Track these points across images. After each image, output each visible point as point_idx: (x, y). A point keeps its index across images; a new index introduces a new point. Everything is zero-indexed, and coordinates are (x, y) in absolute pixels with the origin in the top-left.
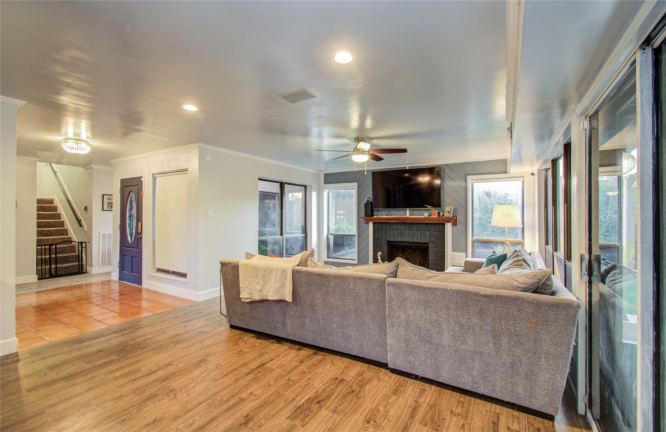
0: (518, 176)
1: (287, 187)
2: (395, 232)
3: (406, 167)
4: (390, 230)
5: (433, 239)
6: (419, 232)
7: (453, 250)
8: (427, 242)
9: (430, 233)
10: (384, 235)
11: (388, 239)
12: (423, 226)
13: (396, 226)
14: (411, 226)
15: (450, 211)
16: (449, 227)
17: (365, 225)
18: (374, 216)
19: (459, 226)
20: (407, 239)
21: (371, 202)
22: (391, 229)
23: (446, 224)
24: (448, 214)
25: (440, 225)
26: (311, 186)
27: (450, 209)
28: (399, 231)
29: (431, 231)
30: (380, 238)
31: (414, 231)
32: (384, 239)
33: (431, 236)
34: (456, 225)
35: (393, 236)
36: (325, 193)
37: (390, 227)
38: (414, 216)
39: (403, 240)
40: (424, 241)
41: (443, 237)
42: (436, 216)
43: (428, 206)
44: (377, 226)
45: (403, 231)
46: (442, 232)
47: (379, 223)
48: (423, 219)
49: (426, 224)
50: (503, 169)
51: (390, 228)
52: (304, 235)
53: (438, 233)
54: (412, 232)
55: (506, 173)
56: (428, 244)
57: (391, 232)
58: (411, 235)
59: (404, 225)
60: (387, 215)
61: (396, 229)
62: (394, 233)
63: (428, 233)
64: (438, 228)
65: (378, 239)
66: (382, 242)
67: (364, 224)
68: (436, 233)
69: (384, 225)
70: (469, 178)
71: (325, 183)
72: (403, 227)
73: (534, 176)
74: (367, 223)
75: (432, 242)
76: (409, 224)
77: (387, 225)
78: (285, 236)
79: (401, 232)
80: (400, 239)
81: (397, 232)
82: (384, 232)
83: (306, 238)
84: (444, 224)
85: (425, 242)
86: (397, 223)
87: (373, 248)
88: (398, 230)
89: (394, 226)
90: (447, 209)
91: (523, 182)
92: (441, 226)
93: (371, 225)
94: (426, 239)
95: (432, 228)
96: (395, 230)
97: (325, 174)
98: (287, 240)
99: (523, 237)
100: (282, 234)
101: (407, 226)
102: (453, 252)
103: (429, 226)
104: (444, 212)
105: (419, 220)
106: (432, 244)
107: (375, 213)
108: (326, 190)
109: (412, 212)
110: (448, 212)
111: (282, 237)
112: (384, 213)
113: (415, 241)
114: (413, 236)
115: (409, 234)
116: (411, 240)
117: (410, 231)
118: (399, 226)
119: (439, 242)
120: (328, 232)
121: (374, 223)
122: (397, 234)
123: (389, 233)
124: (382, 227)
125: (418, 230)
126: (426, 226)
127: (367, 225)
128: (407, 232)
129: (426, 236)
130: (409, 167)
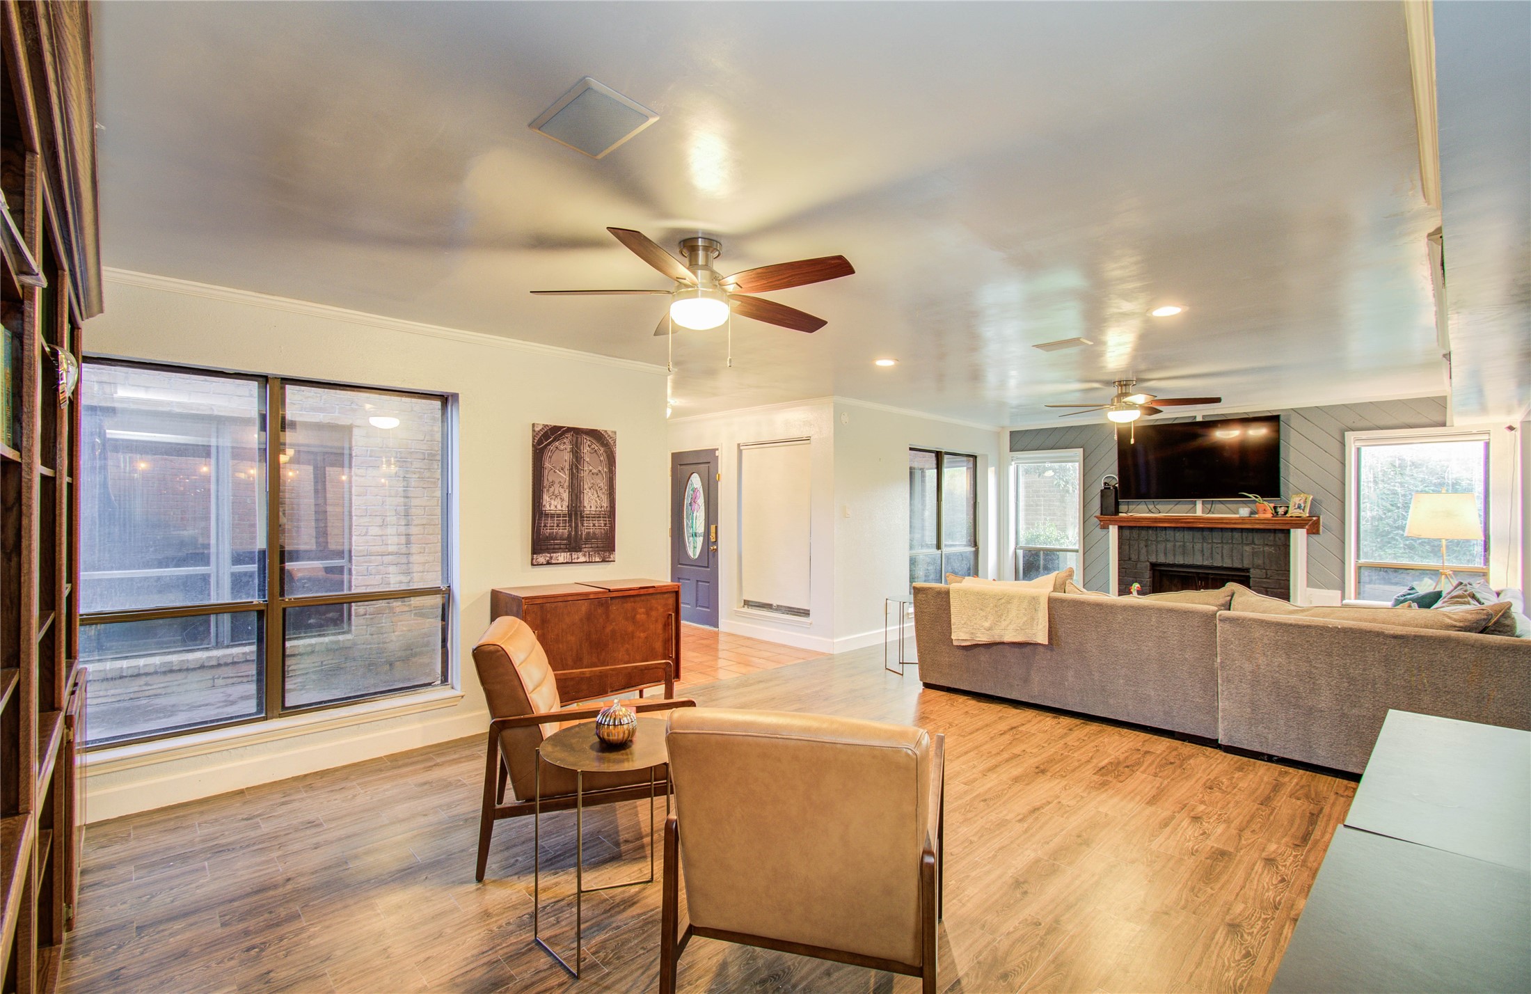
0: (1474, 431)
1: (946, 458)
2: (1170, 545)
3: (1195, 417)
4: (1157, 542)
5: (1259, 562)
6: (1227, 547)
7: (1310, 583)
8: (1246, 565)
9: (1253, 548)
10: (1144, 551)
11: (1153, 559)
12: (1237, 535)
13: (1170, 533)
14: (1206, 533)
15: (1303, 505)
16: (1299, 538)
17: (1099, 532)
18: (1120, 514)
19: (1324, 537)
20: (1198, 561)
21: (1115, 488)
22: (1159, 539)
23: (1292, 531)
24: (1298, 510)
25: (1279, 535)
26: (985, 456)
27: (1302, 501)
28: (1178, 544)
29: (1255, 544)
30: (1134, 557)
31: (1215, 545)
32: (1142, 558)
33: (1254, 554)
34: (1317, 532)
35: (1165, 554)
36: (1012, 469)
37: (1156, 535)
38: (1213, 513)
39: (1189, 561)
40: (1237, 565)
41: (1286, 557)
42: (1269, 515)
43: (1250, 495)
44: (1127, 532)
46: (1282, 548)
47: (1131, 528)
48: (1237, 521)
49: (1242, 530)
50: (1438, 418)
51: (1157, 538)
52: (973, 549)
53: (1272, 550)
54: (1210, 546)
55: (1444, 424)
56: (1249, 572)
57: (1161, 547)
58: (1207, 553)
59: (1191, 533)
60: (1150, 511)
61: (1172, 539)
62: (1166, 547)
63: (1247, 548)
64: (1272, 538)
65: (1130, 559)
66: (1138, 566)
67: (1098, 530)
68: (1266, 548)
69: (1144, 533)
70: (1350, 436)
71: (1011, 450)
72: (1188, 535)
73: (1513, 432)
74: (1105, 527)
75: (1258, 567)
76: (1202, 529)
77: (1150, 531)
78: (945, 550)
79: (1184, 546)
80: (1180, 560)
81: (1175, 546)
82: (1142, 544)
83: (976, 553)
84: (1287, 532)
85: (1240, 566)
86: (1175, 528)
87: (1119, 576)
88: (1175, 541)
89: (1166, 535)
90: (1295, 500)
91: (1487, 445)
93: (1113, 531)
94: (1242, 560)
95: (1258, 538)
96: (1167, 541)
97: (1012, 433)
98: (948, 557)
99: (1486, 561)
100: (939, 547)
101: (1198, 534)
102: (1309, 589)
103: (1250, 534)
104: (1288, 507)
105: (1226, 523)
106: (1257, 570)
107: (1123, 508)
108: (1013, 463)
109: (1209, 506)
110: (1299, 507)
111: (939, 552)
112: (1143, 507)
113: (1218, 564)
114: (1212, 553)
115: (1202, 551)
116: (1206, 563)
117: (1205, 544)
118: (1179, 535)
119: (1274, 567)
120: (1017, 543)
121: (1120, 528)
122: (1174, 550)
123: (1154, 546)
124: (1139, 535)
125: (1222, 542)
126: (1245, 534)
127: (1104, 532)
128: (1198, 546)
129: (1242, 555)
130: (1204, 416)
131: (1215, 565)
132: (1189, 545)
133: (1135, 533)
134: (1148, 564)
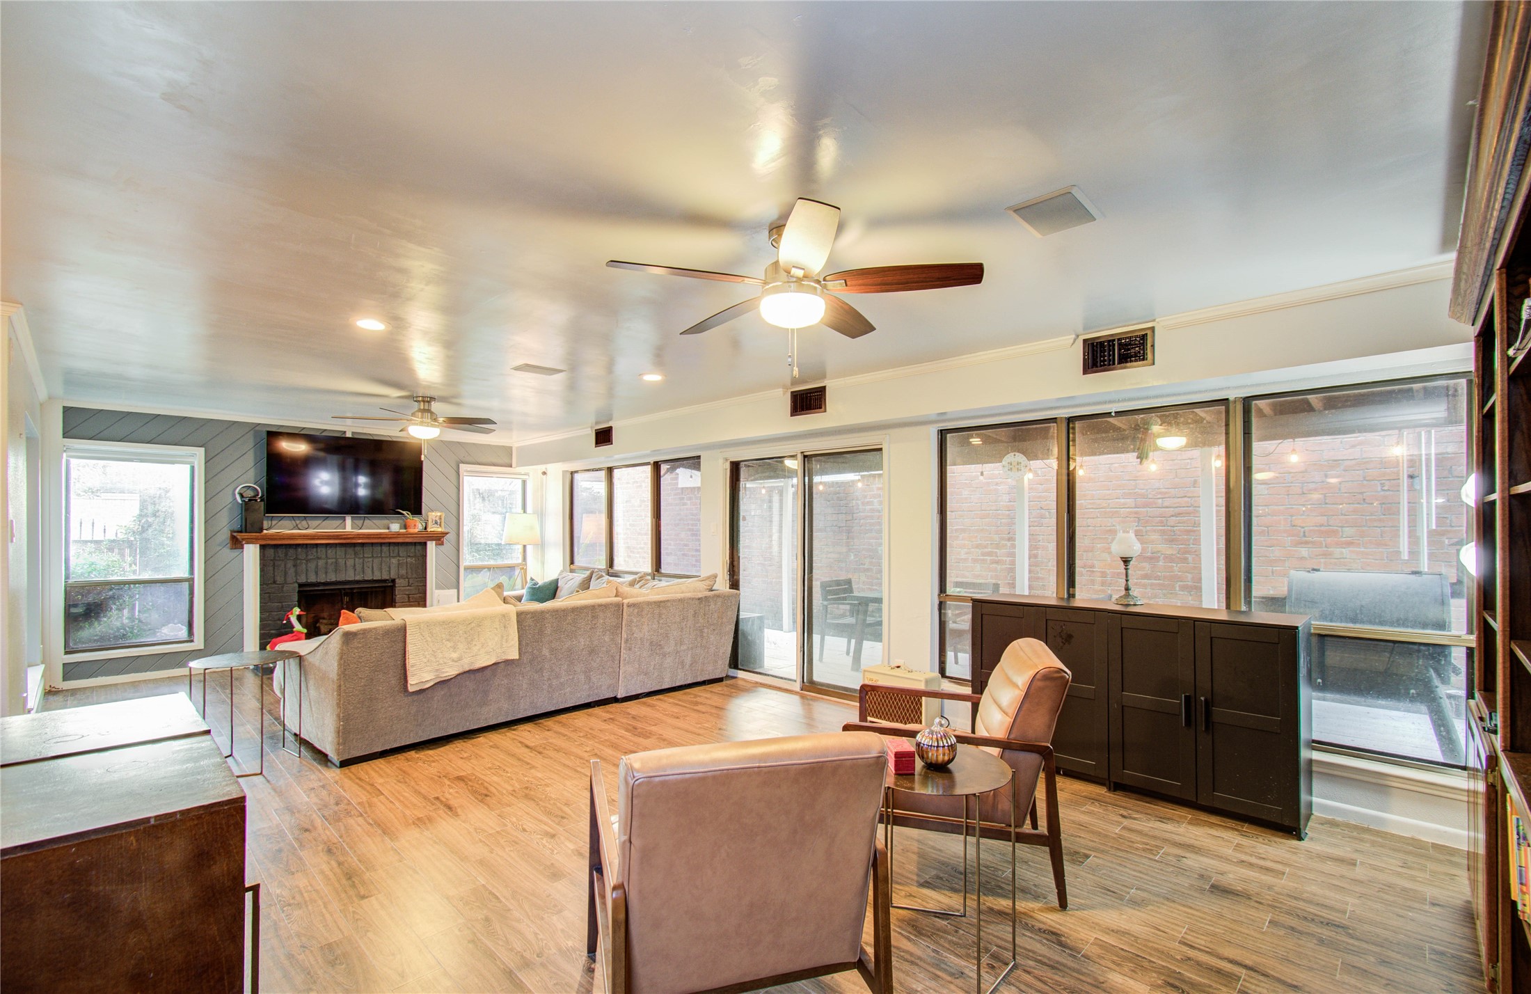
2: (321, 563)
3: (345, 432)
4: (308, 561)
5: (403, 572)
6: (376, 561)
7: (439, 587)
8: (393, 577)
9: (399, 560)
10: (291, 571)
11: (302, 579)
12: (385, 549)
13: (322, 551)
14: (358, 548)
15: (439, 521)
16: (431, 546)
17: (228, 553)
18: (260, 532)
19: (448, 547)
20: (350, 576)
21: (258, 499)
22: (310, 557)
23: (429, 543)
24: (432, 526)
25: (417, 546)
27: (437, 518)
28: (330, 561)
29: (400, 557)
30: (279, 579)
32: (289, 580)
33: (399, 565)
34: (442, 544)
35: (316, 573)
37: (305, 553)
38: (362, 529)
39: (342, 578)
40: (385, 577)
41: (423, 568)
42: (416, 530)
43: (404, 512)
44: (271, 552)
45: (340, 560)
46: (420, 558)
47: (275, 547)
48: (389, 536)
49: (391, 544)
50: (507, 461)
51: (307, 556)
53: (413, 560)
54: (361, 560)
55: (511, 466)
56: (395, 581)
57: (312, 565)
58: (358, 567)
59: (343, 549)
61: (324, 556)
62: (317, 566)
63: (394, 561)
64: (413, 550)
65: (275, 582)
66: (285, 589)
67: (228, 550)
68: (409, 559)
69: (291, 551)
70: (463, 468)
71: (66, 435)
72: (340, 552)
73: (545, 476)
74: (240, 547)
75: (402, 577)
76: (354, 545)
77: (300, 550)
79: (336, 563)
80: (331, 578)
81: (327, 563)
82: (290, 564)
84: (425, 544)
85: (388, 578)
87: (261, 603)
88: (326, 558)
89: (317, 552)
90: (433, 516)
91: (524, 482)
92: (419, 547)
93: (251, 553)
94: (389, 572)
95: (402, 550)
96: (319, 558)
97: (66, 410)
101: (350, 550)
102: (439, 590)
104: (426, 523)
105: (383, 538)
106: (402, 580)
107: (268, 523)
109: (360, 522)
110: (436, 523)
113: (369, 577)
114: (363, 568)
116: (358, 578)
117: (357, 560)
118: (330, 552)
119: (414, 576)
120: (67, 577)
121: (263, 547)
122: (326, 568)
123: (304, 566)
124: (286, 555)
125: (373, 556)
126: (392, 548)
127: (236, 552)
128: (350, 562)
129: (390, 567)
130: (353, 433)
131: (366, 579)
132: (341, 562)
133: (281, 552)
134: (297, 585)
